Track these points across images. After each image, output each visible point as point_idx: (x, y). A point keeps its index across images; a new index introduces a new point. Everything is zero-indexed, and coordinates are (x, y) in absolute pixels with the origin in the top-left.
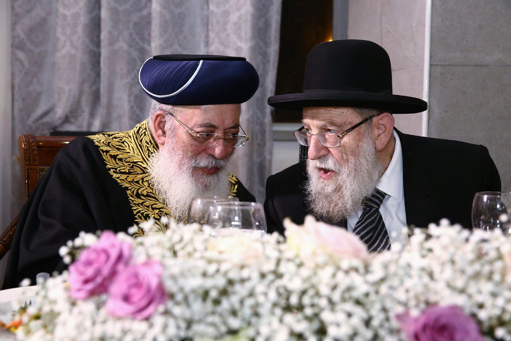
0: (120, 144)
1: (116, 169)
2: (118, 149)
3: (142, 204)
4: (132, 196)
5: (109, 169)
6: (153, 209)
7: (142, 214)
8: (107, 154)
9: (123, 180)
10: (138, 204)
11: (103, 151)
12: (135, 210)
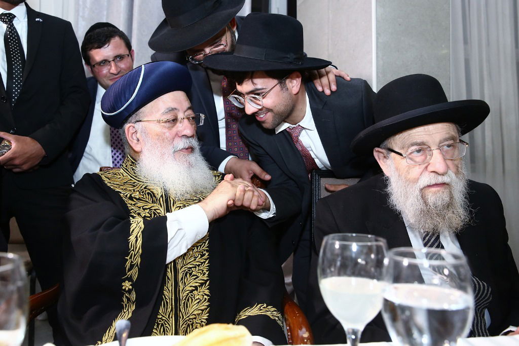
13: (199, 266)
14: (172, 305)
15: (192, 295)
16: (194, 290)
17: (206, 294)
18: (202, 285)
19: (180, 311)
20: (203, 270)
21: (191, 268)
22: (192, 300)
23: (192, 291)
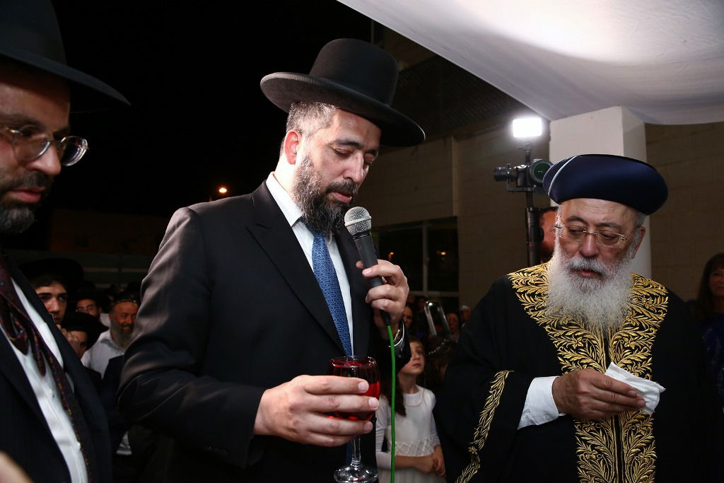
0: (538, 279)
1: (534, 307)
2: (537, 285)
3: (564, 335)
4: (552, 330)
5: (527, 310)
6: (576, 337)
7: (565, 346)
8: (524, 296)
9: (541, 317)
10: (560, 337)
11: (520, 294)
12: (556, 343)
13: (643, 420)
14: (615, 470)
15: (637, 458)
16: (639, 452)
17: (652, 457)
18: (648, 445)
19: (625, 477)
20: (647, 427)
21: (634, 423)
22: (638, 464)
23: (637, 453)
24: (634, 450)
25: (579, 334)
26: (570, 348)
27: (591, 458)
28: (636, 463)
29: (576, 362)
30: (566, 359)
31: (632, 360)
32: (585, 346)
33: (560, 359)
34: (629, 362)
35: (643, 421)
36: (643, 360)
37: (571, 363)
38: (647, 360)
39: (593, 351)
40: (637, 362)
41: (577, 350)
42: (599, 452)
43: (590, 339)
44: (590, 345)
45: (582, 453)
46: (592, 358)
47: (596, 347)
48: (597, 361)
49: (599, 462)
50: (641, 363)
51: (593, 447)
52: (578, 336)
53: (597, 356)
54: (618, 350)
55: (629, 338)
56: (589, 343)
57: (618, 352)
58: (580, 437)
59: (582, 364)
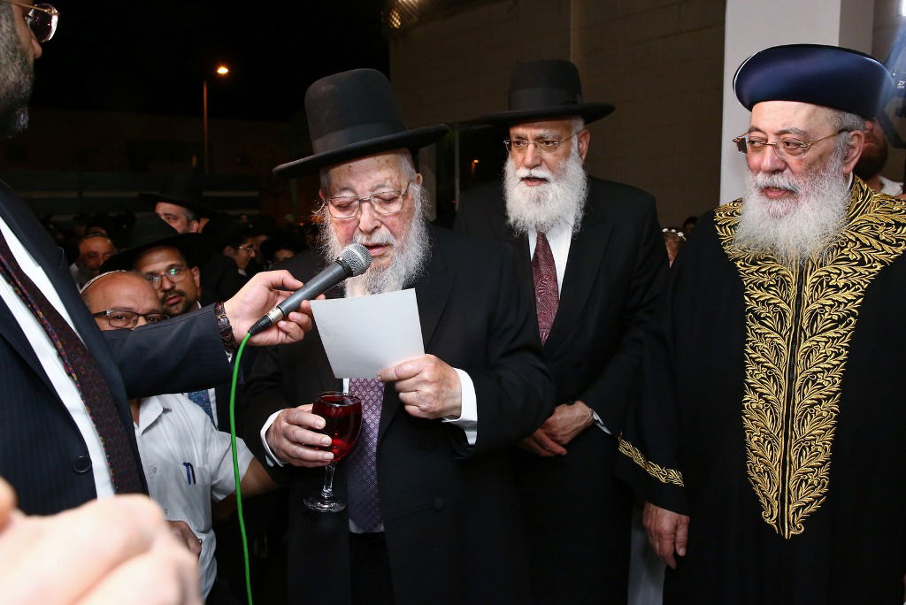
24: (809, 402)
25: (774, 270)
26: (760, 286)
27: (757, 407)
28: (809, 417)
29: (763, 302)
30: (753, 298)
31: (833, 301)
32: (777, 284)
33: (746, 298)
34: (830, 302)
35: (828, 371)
36: (850, 301)
37: (757, 303)
38: (855, 301)
39: (785, 289)
40: (840, 303)
41: (767, 289)
42: (767, 401)
43: (784, 276)
44: (783, 283)
45: (748, 401)
46: (781, 298)
47: (788, 285)
48: (785, 301)
49: (766, 411)
50: (846, 304)
51: (761, 395)
52: (773, 273)
53: (788, 295)
54: (817, 287)
55: (839, 275)
56: (782, 280)
57: (817, 290)
58: (749, 384)
59: (769, 305)
